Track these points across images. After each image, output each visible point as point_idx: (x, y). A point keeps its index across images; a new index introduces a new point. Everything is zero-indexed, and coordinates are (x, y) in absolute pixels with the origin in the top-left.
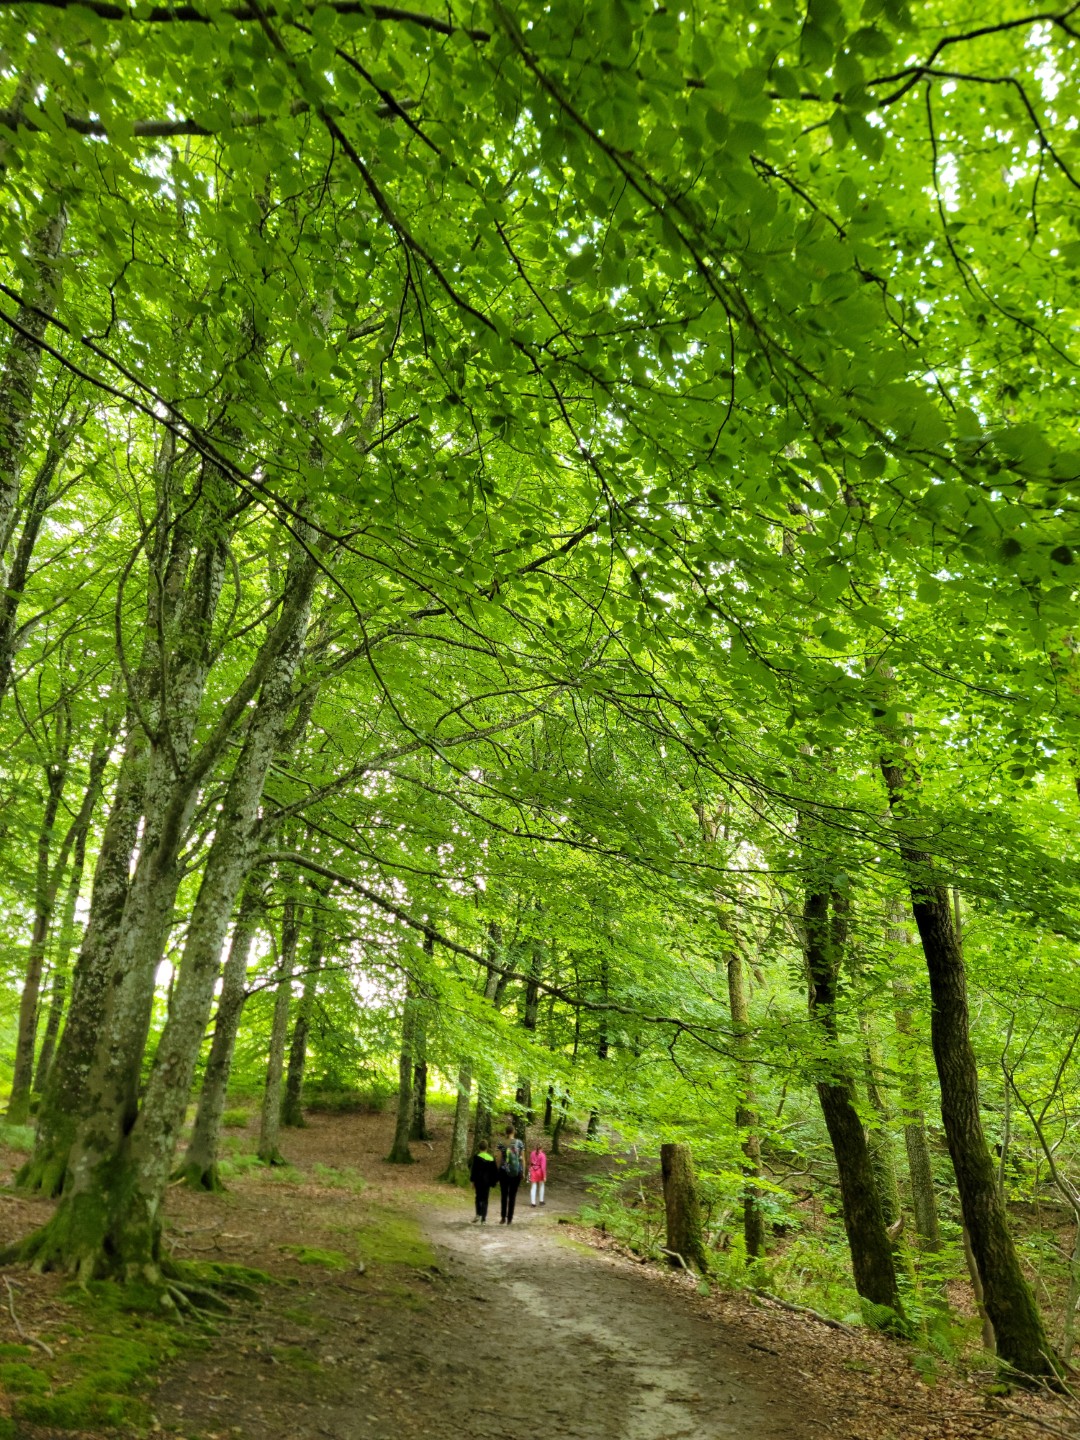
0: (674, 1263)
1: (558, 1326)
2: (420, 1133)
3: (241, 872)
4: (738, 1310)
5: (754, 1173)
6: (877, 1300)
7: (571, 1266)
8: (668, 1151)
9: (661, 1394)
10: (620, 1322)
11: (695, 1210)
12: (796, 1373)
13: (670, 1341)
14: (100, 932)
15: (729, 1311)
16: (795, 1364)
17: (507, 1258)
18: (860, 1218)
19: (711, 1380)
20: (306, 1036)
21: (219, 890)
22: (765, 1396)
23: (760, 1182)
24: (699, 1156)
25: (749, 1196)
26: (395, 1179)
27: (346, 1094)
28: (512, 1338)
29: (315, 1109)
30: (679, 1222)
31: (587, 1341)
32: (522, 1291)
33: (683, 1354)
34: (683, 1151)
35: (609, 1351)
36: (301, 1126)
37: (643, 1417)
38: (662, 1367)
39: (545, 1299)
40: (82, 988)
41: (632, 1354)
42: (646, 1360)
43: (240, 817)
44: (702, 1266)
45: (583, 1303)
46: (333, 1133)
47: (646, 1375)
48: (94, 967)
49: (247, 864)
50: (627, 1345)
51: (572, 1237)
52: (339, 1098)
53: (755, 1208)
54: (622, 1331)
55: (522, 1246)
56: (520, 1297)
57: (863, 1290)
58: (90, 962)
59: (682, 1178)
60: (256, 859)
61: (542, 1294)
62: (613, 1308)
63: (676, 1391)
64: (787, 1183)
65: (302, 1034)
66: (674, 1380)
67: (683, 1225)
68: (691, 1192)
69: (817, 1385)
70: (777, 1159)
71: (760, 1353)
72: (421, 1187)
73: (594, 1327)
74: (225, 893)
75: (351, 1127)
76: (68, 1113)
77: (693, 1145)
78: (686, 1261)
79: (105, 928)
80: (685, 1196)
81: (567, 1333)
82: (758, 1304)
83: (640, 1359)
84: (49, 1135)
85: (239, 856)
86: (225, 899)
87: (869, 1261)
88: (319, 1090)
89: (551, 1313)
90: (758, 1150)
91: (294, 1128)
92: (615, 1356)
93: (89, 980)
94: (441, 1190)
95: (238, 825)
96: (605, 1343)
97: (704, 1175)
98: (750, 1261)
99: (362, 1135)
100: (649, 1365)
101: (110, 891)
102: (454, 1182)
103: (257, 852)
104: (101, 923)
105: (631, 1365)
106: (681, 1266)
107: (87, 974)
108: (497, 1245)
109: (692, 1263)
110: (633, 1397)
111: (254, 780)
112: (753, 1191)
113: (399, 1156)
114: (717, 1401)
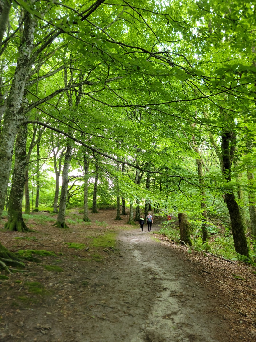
0: (182, 244)
1: (142, 265)
2: (124, 213)
3: (15, 126)
4: (199, 258)
5: (205, 220)
6: (242, 254)
7: (153, 245)
8: (180, 215)
9: (169, 292)
10: (162, 263)
11: (188, 230)
12: (217, 281)
13: (176, 270)
14: (18, 163)
15: (197, 258)
16: (217, 277)
17: (136, 243)
18: (237, 232)
19: (187, 286)
20: (96, 193)
21: (7, 132)
22: (206, 293)
23: (207, 223)
24: (190, 216)
25: (204, 226)
26: (116, 224)
27: (108, 206)
28: (126, 270)
29: (100, 209)
30: (184, 233)
31: (150, 270)
32: (136, 253)
33: (179, 275)
34: (185, 215)
35: (156, 274)
36: (97, 212)
37: (160, 304)
38: (172, 280)
39: (142, 256)
40: (15, 178)
41: (163, 275)
42: (167, 277)
43: (13, 106)
44: (190, 244)
45: (152, 257)
46: (104, 214)
47: (165, 284)
48: (18, 172)
49: (18, 123)
50: (162, 271)
51: (156, 237)
52: (106, 206)
53: (205, 230)
54: (162, 267)
55: (142, 240)
56: (135, 255)
57: (237, 251)
58: (17, 171)
59: (184, 222)
60: (22, 122)
61: (141, 254)
62: (161, 258)
63: (175, 291)
64: (215, 222)
65: (95, 192)
66: (174, 286)
67: (185, 234)
68: (187, 226)
69: (225, 286)
70: (212, 216)
71: (205, 274)
72: (122, 225)
73: (153, 265)
74: (10, 133)
75: (109, 213)
76: (15, 210)
77: (187, 213)
78: (185, 243)
79: (20, 161)
80: (185, 227)
81: (144, 267)
82: (205, 255)
83: (165, 277)
84: (11, 215)
85: (14, 120)
86: (10, 135)
87: (239, 243)
88: (102, 205)
89: (142, 260)
90: (206, 214)
91: (95, 213)
92: (157, 276)
93: (17, 176)
94: (127, 226)
95: (12, 109)
96: (155, 271)
97: (191, 221)
98: (203, 243)
99: (111, 214)
100: (168, 280)
101: (19, 151)
102: (130, 224)
103: (23, 119)
104: (18, 160)
105: (161, 279)
106: (184, 244)
107: (16, 174)
108: (136, 239)
109: (187, 244)
110: (158, 294)
111: (17, 92)
112: (205, 225)
113: (118, 218)
114: (188, 296)
